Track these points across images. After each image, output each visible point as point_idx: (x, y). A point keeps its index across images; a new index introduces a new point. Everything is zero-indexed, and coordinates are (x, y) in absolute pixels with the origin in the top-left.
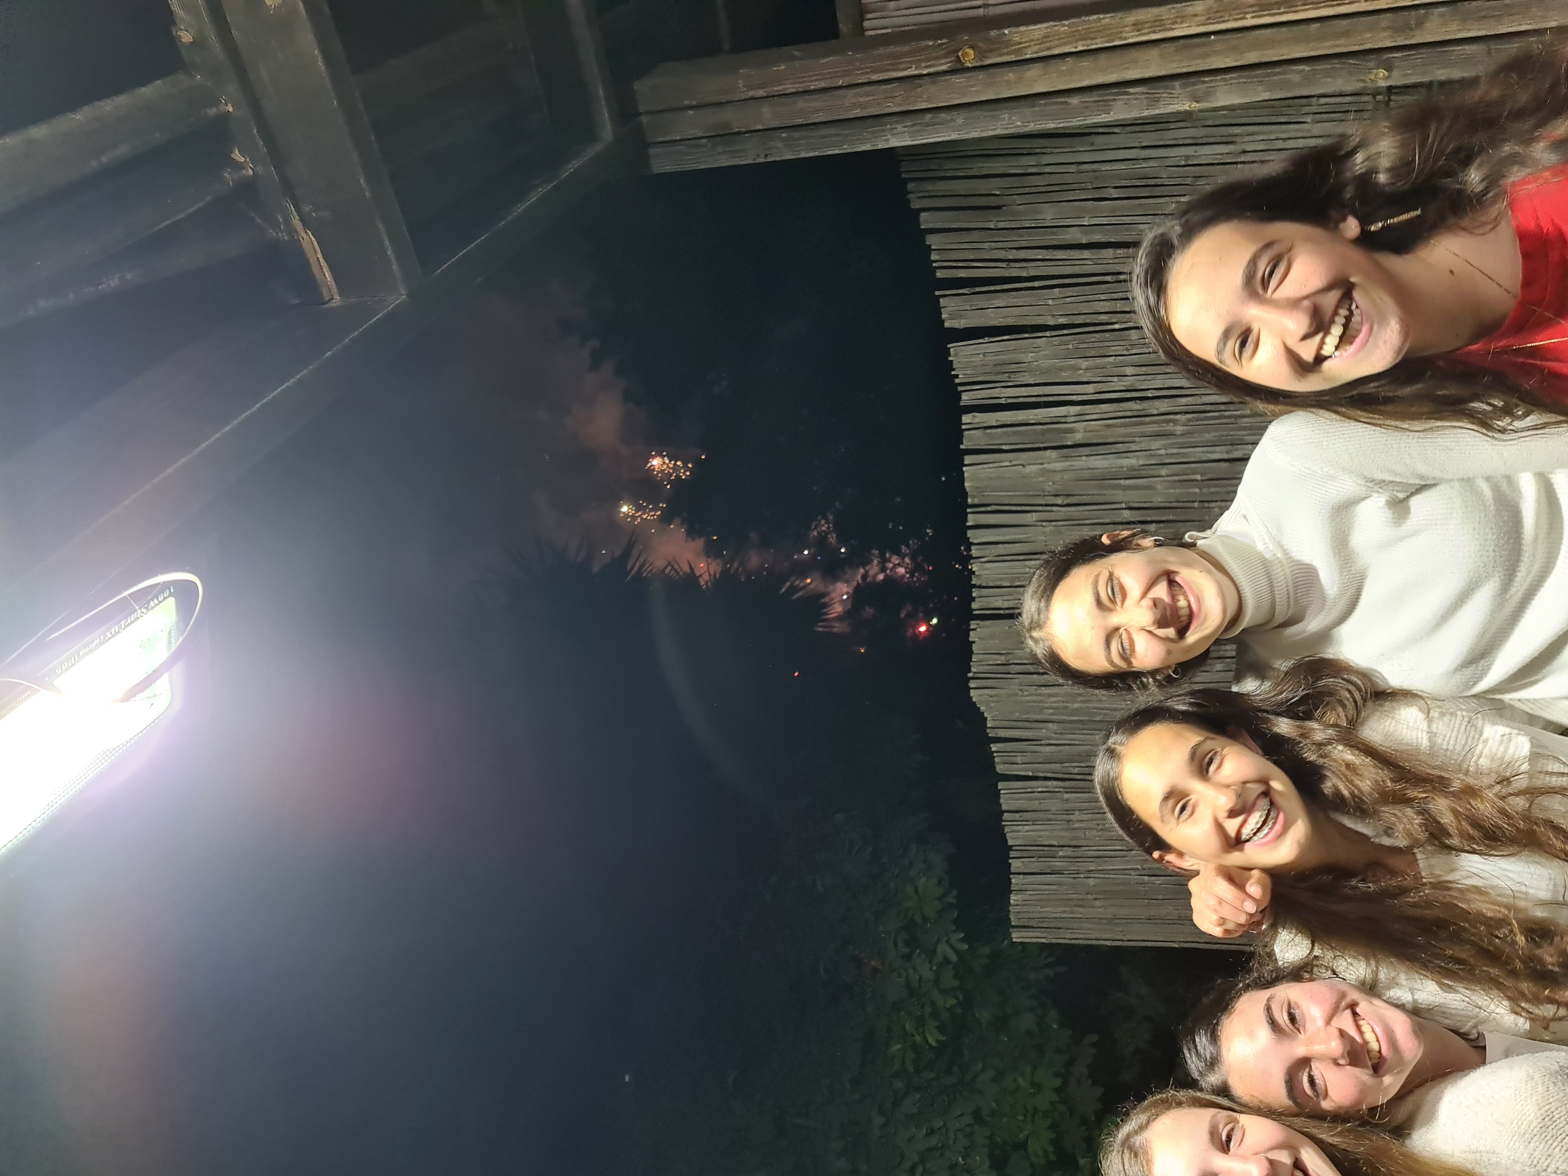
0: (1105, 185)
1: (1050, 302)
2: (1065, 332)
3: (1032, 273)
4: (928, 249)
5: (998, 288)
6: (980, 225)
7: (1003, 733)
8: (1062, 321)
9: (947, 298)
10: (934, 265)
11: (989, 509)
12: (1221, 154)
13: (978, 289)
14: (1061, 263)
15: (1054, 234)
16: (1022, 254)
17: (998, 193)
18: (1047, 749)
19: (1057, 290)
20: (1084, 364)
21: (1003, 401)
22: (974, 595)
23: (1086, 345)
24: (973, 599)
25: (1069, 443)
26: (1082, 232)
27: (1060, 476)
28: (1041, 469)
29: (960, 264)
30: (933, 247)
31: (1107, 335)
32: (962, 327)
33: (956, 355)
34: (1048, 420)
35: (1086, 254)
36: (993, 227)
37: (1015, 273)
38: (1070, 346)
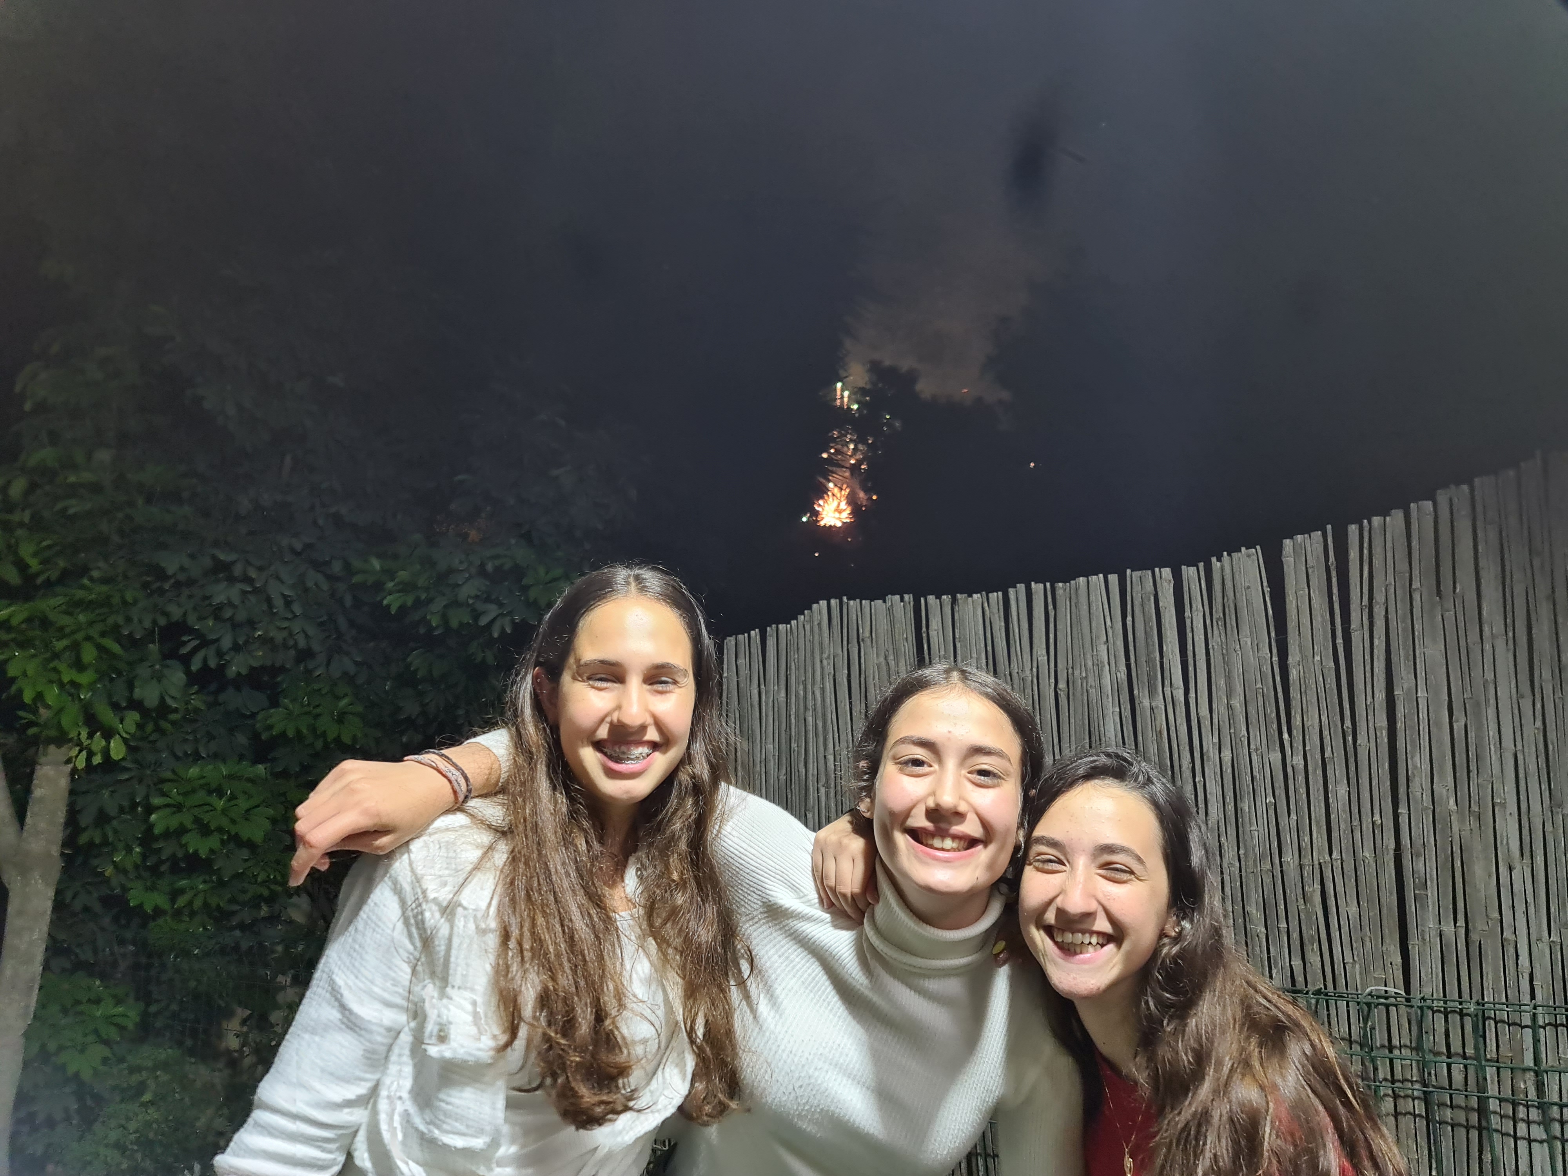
0: (1468, 712)
1: (1317, 658)
2: (1278, 679)
3: (1356, 637)
4: (1385, 513)
5: (1335, 598)
6: (1416, 572)
7: (771, 642)
8: (1293, 674)
9: (1321, 539)
10: (1365, 521)
11: (1051, 607)
12: (1508, 843)
13: (1334, 574)
14: (1368, 668)
15: (1407, 658)
16: (1380, 624)
17: (1458, 590)
18: (756, 692)
19: (1332, 665)
20: (1237, 703)
21: (1187, 614)
22: (944, 597)
23: (1261, 703)
24: (938, 597)
25: (1136, 692)
26: (1409, 689)
27: (1093, 684)
28: (1102, 662)
29: (1366, 552)
30: (1388, 518)
31: (1275, 726)
32: (1283, 560)
33: (1249, 556)
34: (1166, 666)
35: (1381, 695)
36: (1414, 587)
37: (1355, 616)
38: (1259, 685)
